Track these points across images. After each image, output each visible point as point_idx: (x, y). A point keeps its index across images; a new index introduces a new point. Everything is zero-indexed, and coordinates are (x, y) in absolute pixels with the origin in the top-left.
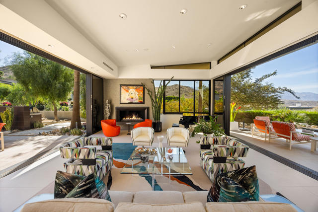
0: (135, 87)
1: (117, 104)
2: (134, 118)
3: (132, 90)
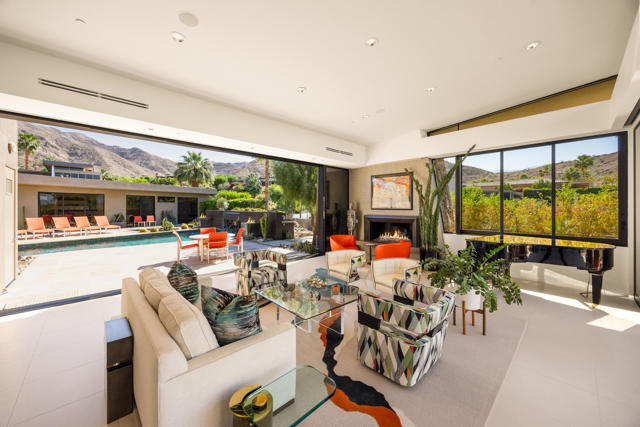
0: (395, 178)
1: (366, 211)
2: (396, 236)
3: (390, 184)
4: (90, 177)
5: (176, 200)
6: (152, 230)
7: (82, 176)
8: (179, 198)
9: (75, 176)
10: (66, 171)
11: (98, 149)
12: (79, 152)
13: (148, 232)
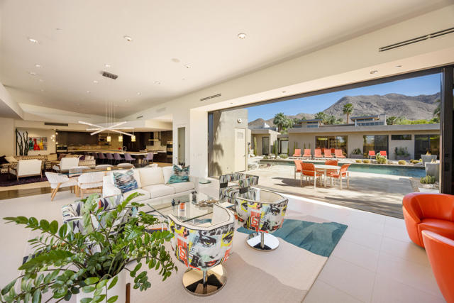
4: (377, 124)
5: (413, 138)
6: (365, 162)
7: (372, 124)
8: (416, 136)
9: (368, 124)
10: (363, 122)
11: (405, 102)
12: (391, 107)
13: (362, 163)
